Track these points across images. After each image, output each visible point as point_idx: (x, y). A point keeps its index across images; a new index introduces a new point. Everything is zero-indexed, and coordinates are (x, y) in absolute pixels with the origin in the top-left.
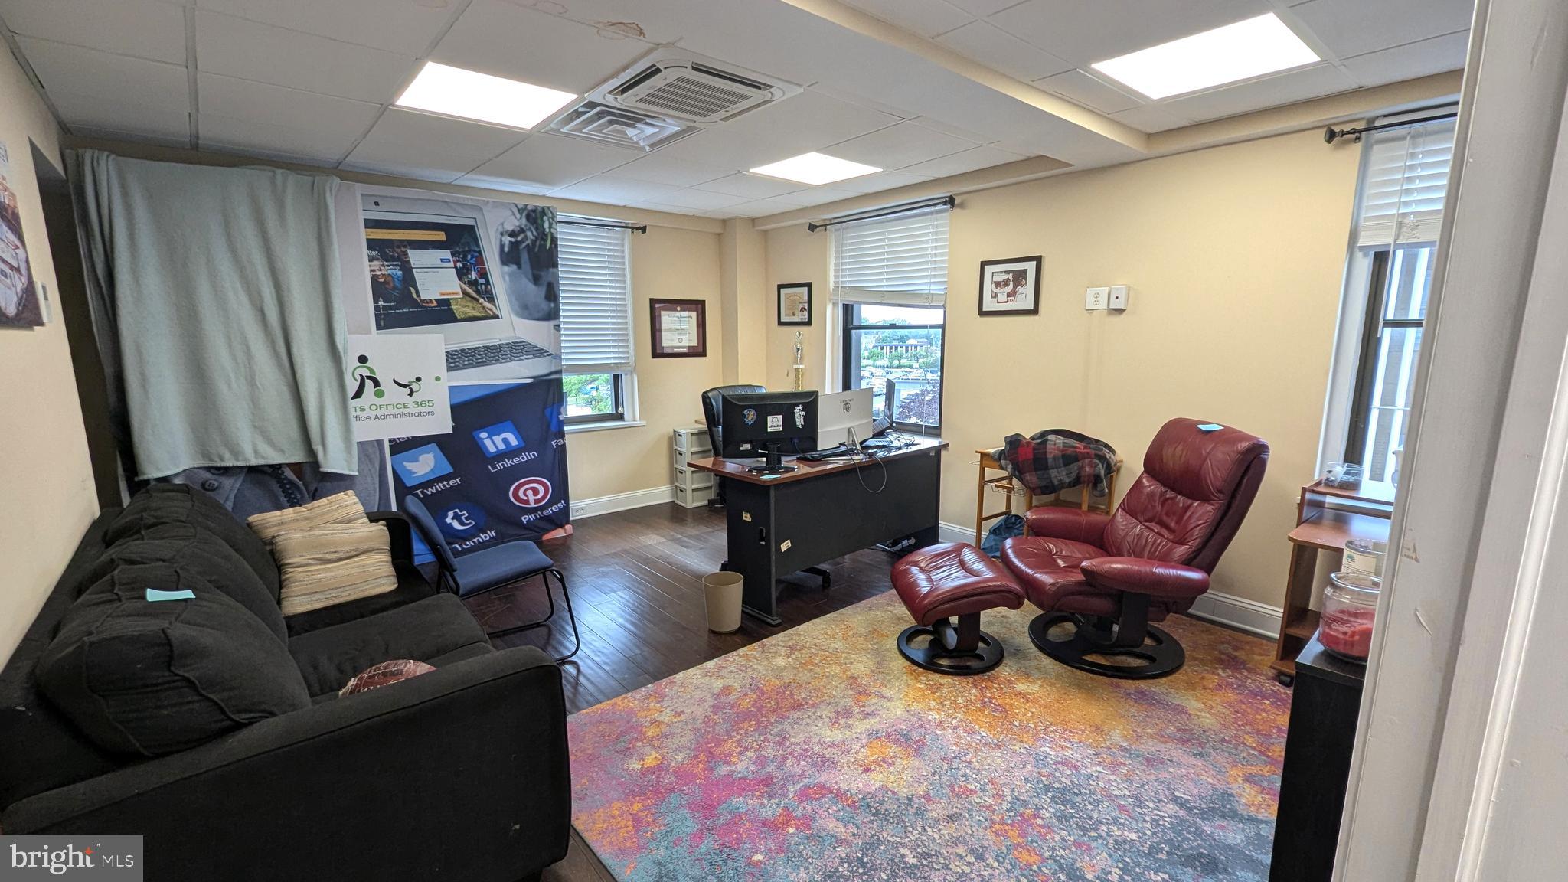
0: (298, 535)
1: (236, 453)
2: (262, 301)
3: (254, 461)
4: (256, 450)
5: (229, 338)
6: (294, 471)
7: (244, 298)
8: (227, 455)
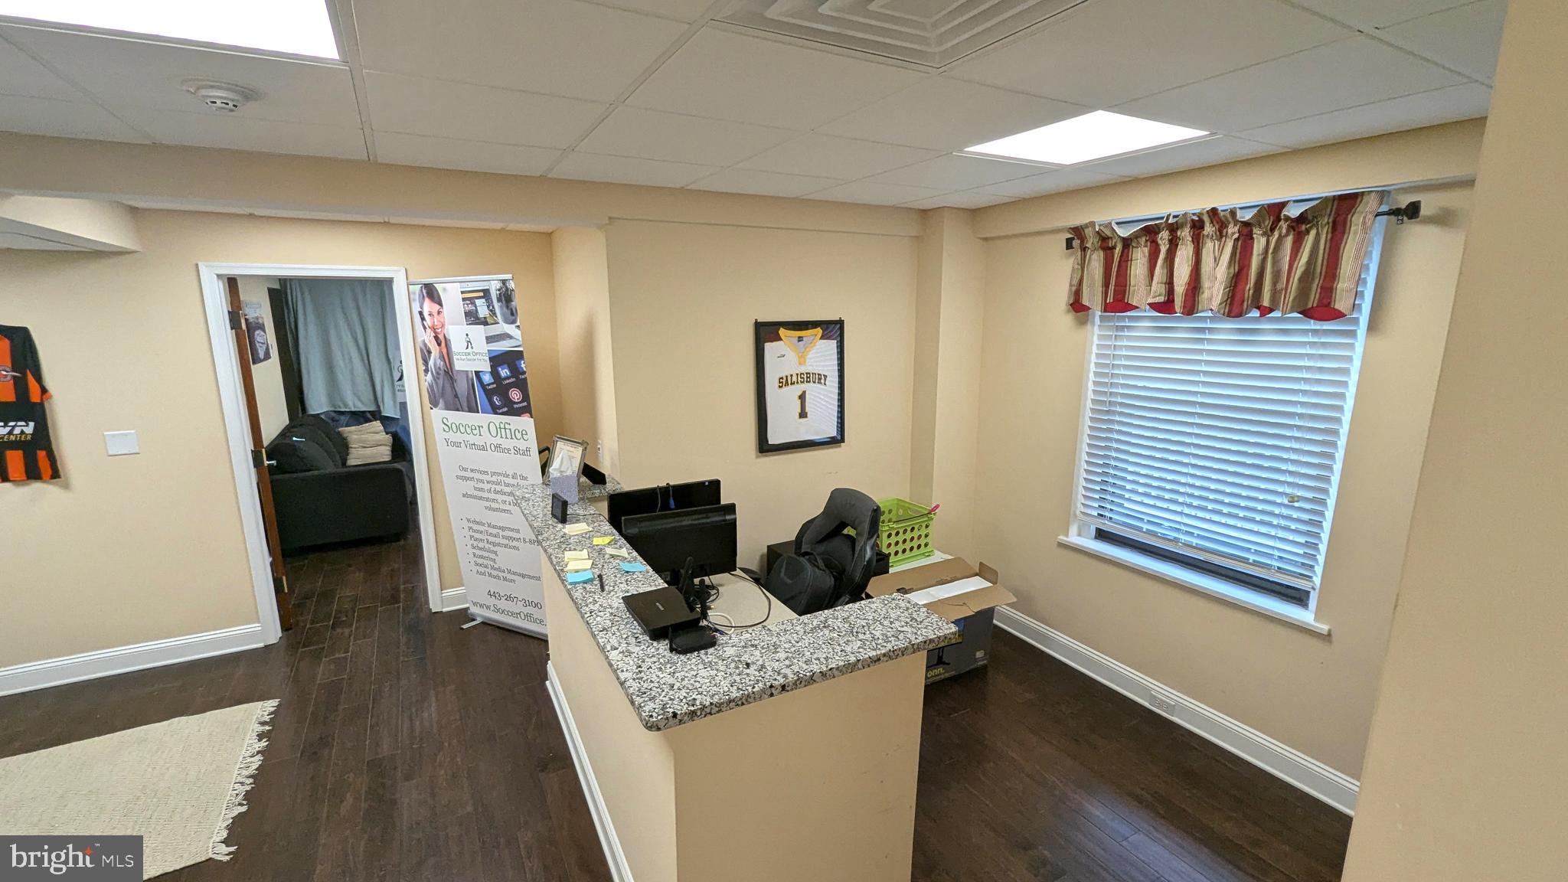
0: (355, 436)
1: (346, 406)
2: (357, 336)
3: (353, 409)
4: (354, 404)
5: (342, 352)
6: (371, 415)
7: (349, 334)
8: (342, 406)
